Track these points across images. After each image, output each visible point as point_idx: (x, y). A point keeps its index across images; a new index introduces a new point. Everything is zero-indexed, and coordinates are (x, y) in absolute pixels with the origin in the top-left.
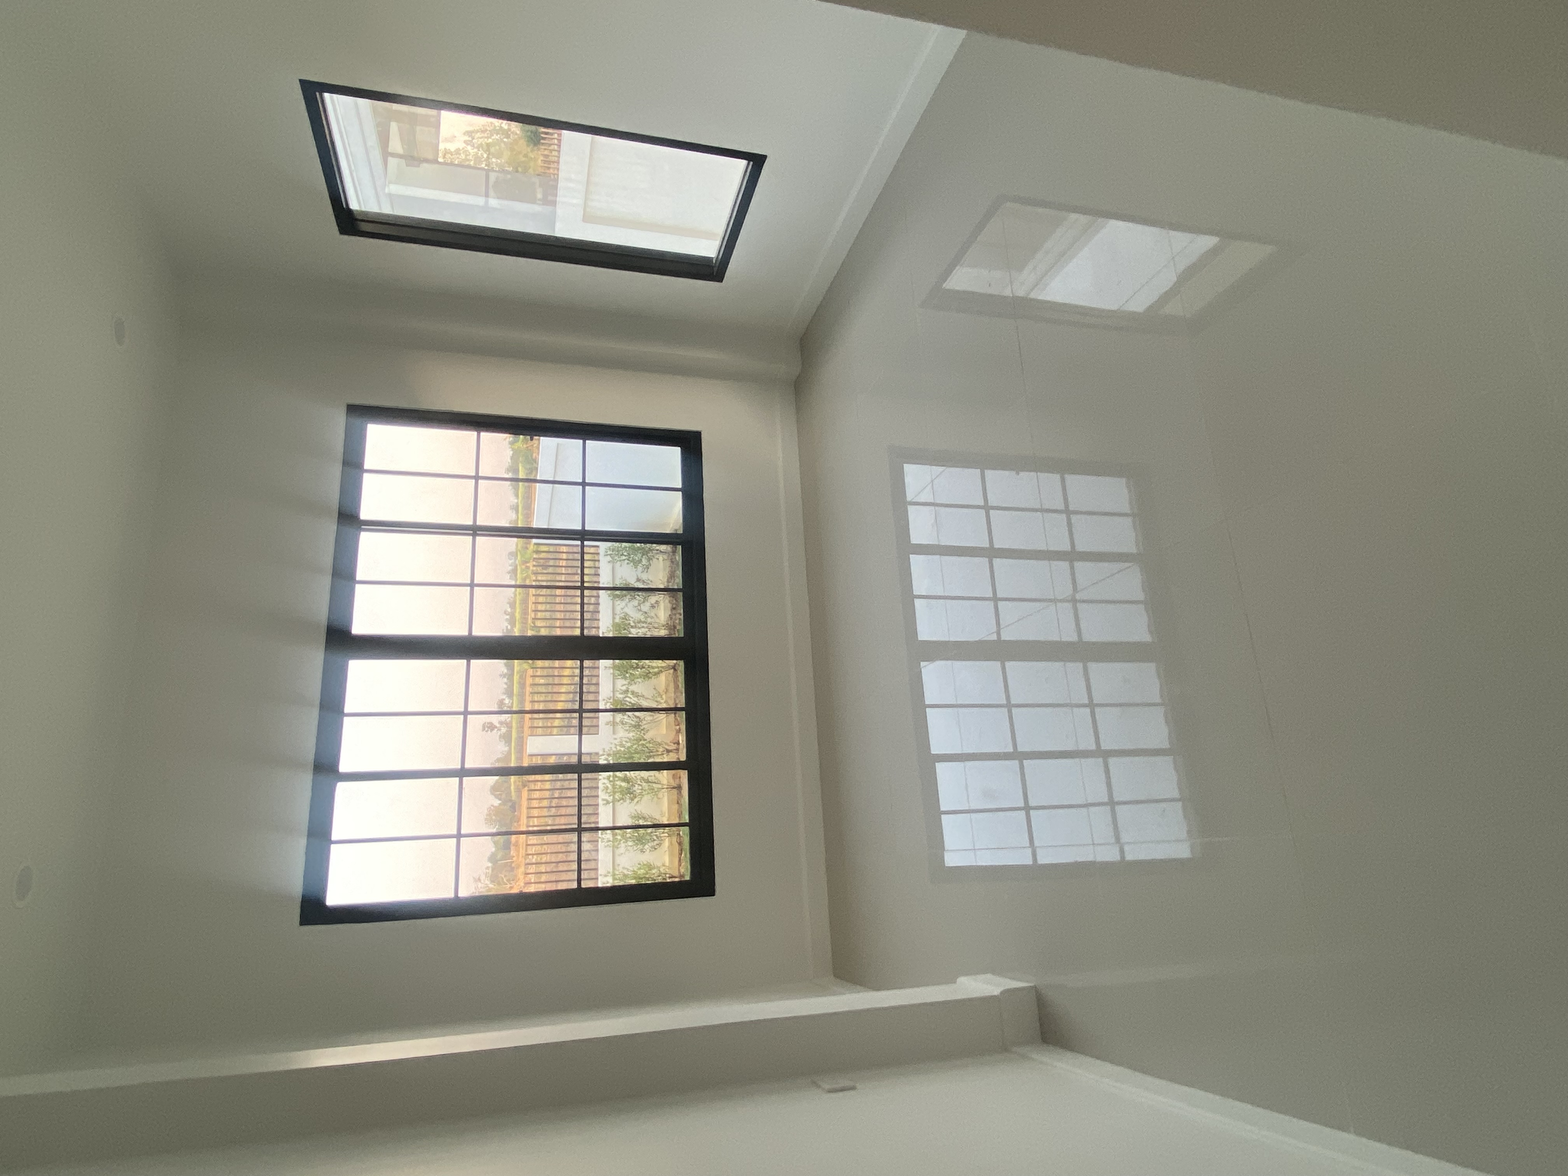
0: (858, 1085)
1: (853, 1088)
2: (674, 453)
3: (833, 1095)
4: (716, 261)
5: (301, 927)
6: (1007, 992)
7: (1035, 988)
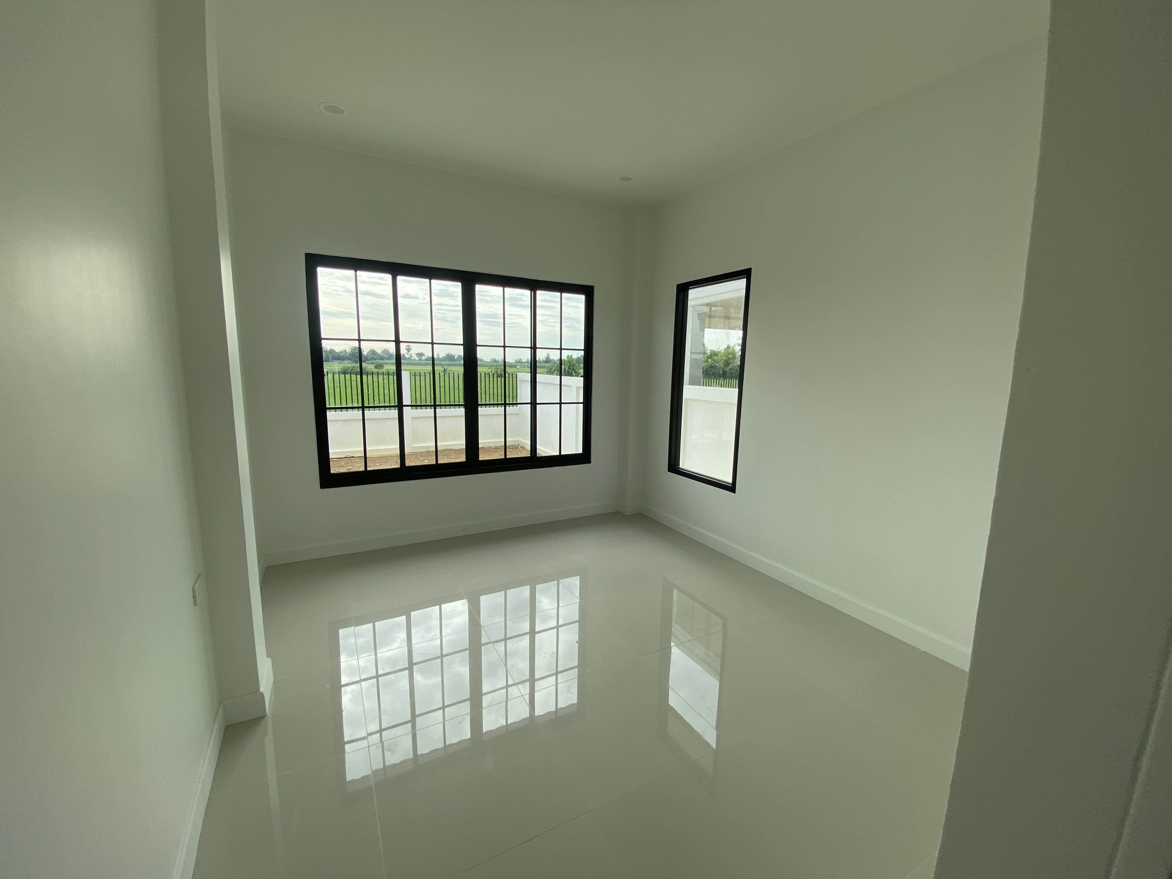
0: (196, 607)
1: (195, 604)
2: (579, 450)
3: (191, 590)
4: (677, 468)
5: (305, 254)
6: (262, 695)
7: (265, 716)
